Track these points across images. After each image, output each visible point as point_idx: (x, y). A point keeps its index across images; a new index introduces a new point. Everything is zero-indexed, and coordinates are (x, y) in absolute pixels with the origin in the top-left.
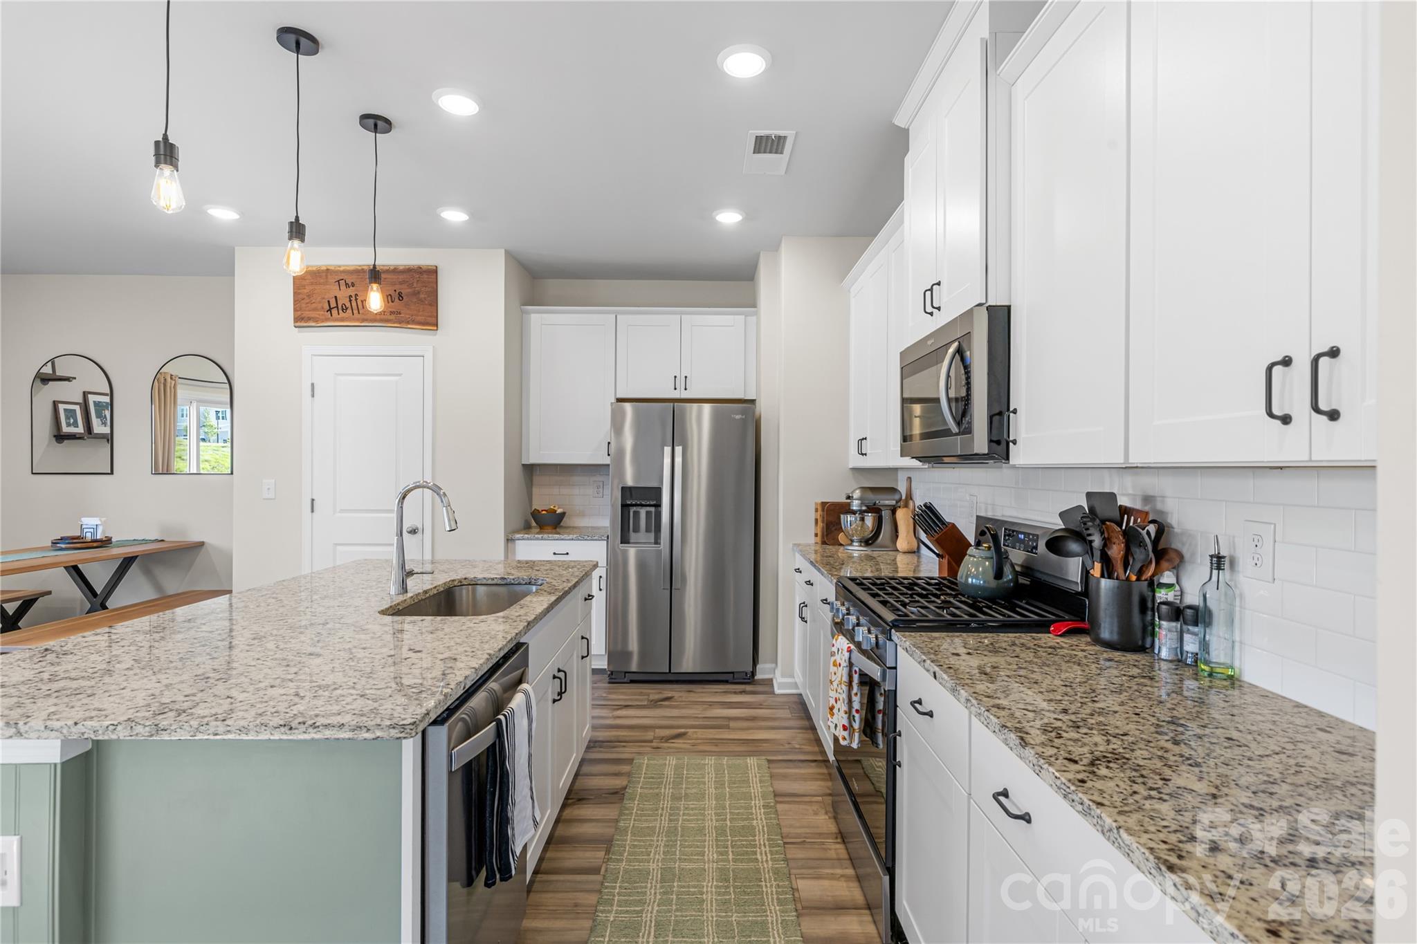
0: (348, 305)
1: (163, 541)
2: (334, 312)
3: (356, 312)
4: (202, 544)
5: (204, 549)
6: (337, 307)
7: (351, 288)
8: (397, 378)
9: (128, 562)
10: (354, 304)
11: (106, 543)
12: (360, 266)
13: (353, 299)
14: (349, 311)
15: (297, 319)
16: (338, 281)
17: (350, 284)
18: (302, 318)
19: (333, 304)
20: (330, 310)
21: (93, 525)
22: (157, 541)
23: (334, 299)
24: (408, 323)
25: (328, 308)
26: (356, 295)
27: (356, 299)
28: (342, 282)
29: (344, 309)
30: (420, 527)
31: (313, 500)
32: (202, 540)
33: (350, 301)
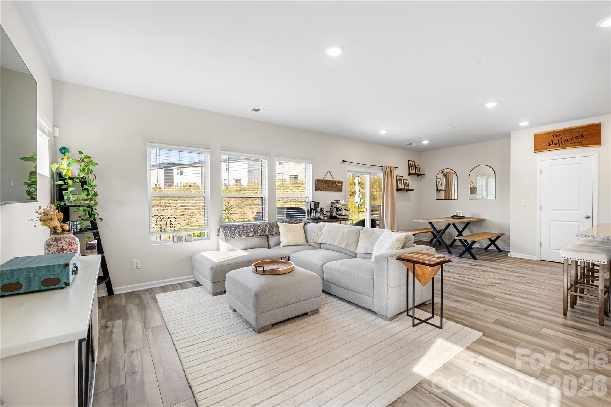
0: (557, 142)
1: (472, 218)
3: (561, 144)
4: (485, 219)
5: (485, 220)
6: (553, 144)
7: (559, 137)
8: (580, 164)
9: (468, 223)
10: (560, 142)
11: (463, 217)
12: (563, 129)
13: (560, 140)
14: (558, 144)
15: (535, 150)
16: (553, 135)
17: (558, 135)
18: (537, 149)
19: (551, 143)
20: (550, 145)
21: (460, 213)
22: (471, 218)
23: (551, 142)
24: (586, 145)
25: (549, 145)
27: (561, 140)
28: (555, 136)
29: (556, 144)
30: (591, 216)
31: (541, 206)
32: (485, 218)
33: (558, 141)
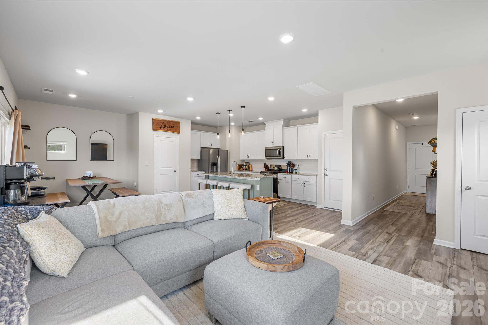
2: (161, 128)
3: (165, 129)
7: (165, 124)
8: (172, 142)
11: (94, 177)
12: (166, 120)
14: (164, 128)
15: (153, 129)
19: (161, 127)
20: (160, 128)
21: (89, 173)
24: (175, 132)
26: (166, 126)
28: (163, 123)
30: (176, 170)
31: (156, 166)
33: (164, 126)
